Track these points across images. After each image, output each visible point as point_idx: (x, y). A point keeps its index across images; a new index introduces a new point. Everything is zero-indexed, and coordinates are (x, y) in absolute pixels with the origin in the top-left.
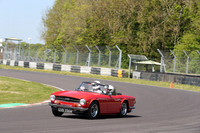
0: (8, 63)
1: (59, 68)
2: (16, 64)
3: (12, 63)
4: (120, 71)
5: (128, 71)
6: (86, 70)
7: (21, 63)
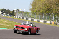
0: (17, 18)
1: (33, 20)
2: (20, 18)
3: (19, 18)
4: (53, 22)
5: (56, 22)
6: (42, 21)
7: (21, 18)
